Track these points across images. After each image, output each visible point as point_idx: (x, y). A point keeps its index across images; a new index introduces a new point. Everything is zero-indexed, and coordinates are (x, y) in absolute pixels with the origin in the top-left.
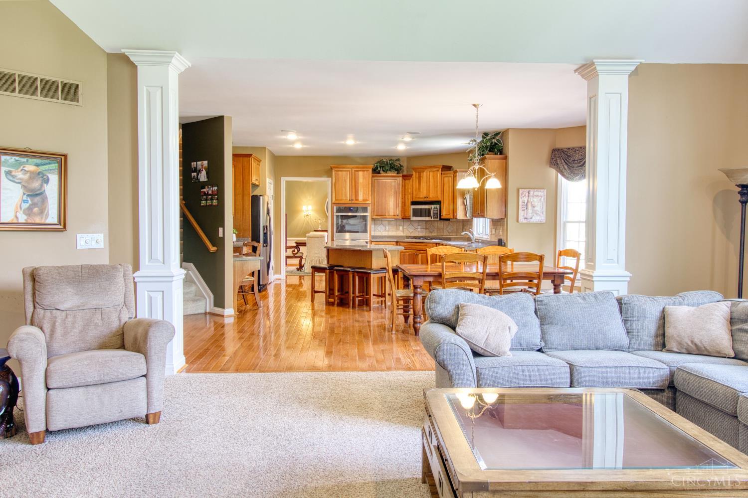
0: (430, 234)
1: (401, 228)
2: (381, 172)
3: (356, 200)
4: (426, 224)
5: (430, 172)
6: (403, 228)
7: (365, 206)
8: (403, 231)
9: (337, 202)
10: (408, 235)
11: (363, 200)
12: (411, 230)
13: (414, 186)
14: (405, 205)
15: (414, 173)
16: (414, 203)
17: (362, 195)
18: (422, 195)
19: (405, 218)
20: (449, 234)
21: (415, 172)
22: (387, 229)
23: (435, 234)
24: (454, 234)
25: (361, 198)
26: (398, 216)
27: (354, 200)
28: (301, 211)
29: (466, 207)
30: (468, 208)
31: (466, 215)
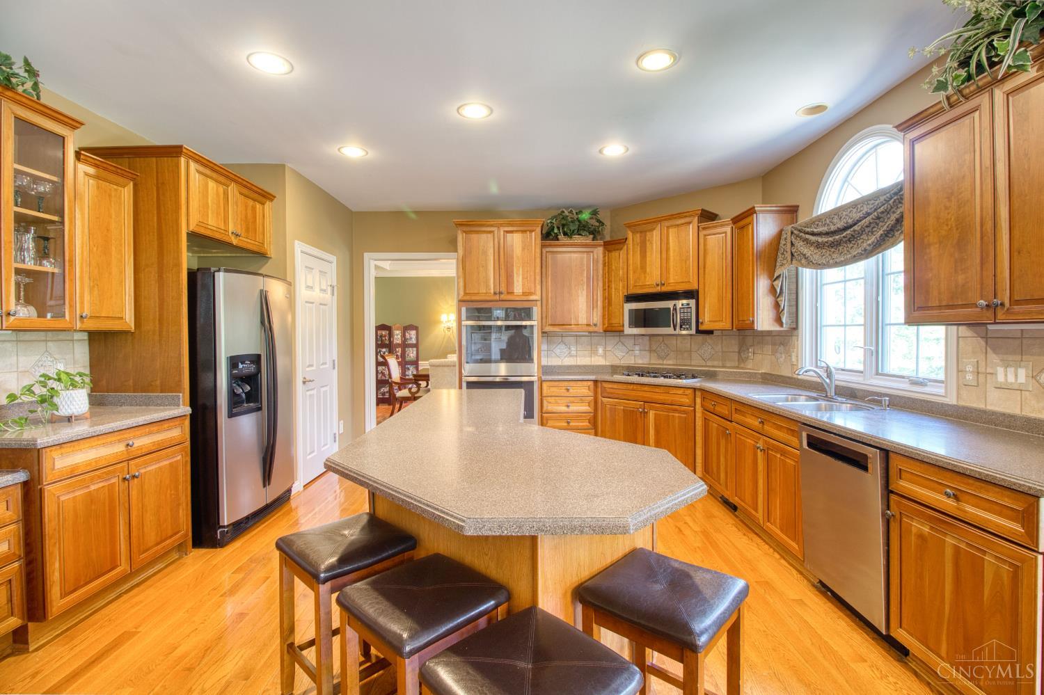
0: (661, 362)
1: (601, 351)
2: (559, 237)
3: (508, 293)
4: (650, 339)
5: (668, 227)
6: (605, 351)
7: (526, 305)
8: (605, 356)
9: (467, 298)
10: (616, 362)
11: (524, 294)
12: (620, 354)
13: (631, 262)
14: (610, 304)
15: (630, 235)
16: (631, 298)
17: (521, 283)
18: (651, 281)
19: (612, 330)
20: (703, 363)
21: (633, 233)
22: (574, 353)
23: (670, 362)
24: (716, 363)
25: (518, 288)
26: (595, 325)
27: (506, 293)
28: (439, 322)
29: (779, 299)
30: (784, 302)
31: (779, 320)
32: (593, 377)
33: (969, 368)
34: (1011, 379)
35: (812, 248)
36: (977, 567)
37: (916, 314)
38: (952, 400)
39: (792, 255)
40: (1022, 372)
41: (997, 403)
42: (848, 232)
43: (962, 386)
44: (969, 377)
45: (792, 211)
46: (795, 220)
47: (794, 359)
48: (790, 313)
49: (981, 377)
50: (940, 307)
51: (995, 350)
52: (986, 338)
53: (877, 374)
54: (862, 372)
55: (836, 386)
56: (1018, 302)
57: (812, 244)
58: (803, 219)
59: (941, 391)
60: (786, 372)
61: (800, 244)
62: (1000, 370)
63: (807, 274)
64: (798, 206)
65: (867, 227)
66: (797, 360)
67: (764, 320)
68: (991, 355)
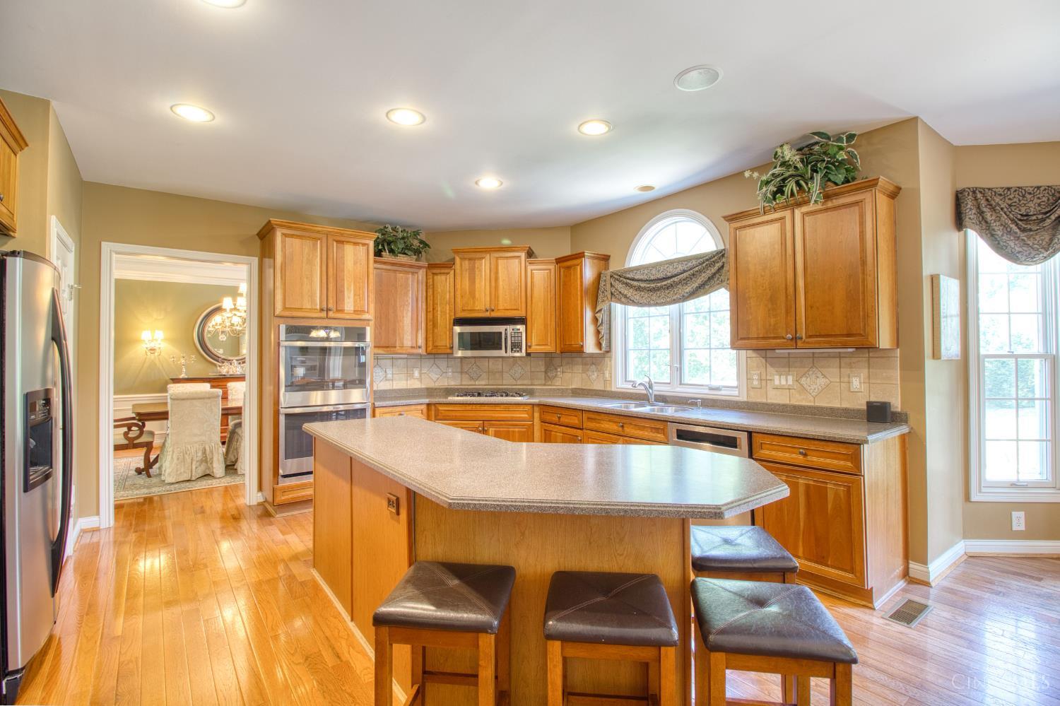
0: (472, 383)
1: (416, 374)
2: (383, 253)
3: (338, 311)
4: (461, 362)
5: (497, 258)
6: (421, 374)
7: (358, 324)
8: (420, 379)
9: (287, 313)
10: (431, 385)
11: (355, 311)
12: (435, 377)
13: (458, 286)
14: (435, 325)
15: (458, 260)
16: (460, 322)
17: (352, 299)
18: (480, 307)
19: (434, 353)
20: (514, 382)
21: (460, 258)
22: (390, 376)
23: (483, 383)
24: (525, 382)
25: (349, 305)
26: (420, 347)
27: (335, 309)
28: (138, 341)
29: (599, 328)
30: (603, 330)
31: (599, 345)
32: (427, 401)
33: (756, 377)
34: (783, 382)
35: (631, 290)
36: (822, 493)
37: (740, 342)
38: (744, 398)
39: (612, 294)
40: (790, 378)
41: (775, 398)
42: (669, 281)
43: (750, 388)
44: (756, 383)
45: (605, 259)
46: (607, 268)
47: (607, 375)
48: (606, 339)
49: (764, 383)
50: (757, 338)
51: (772, 365)
52: (765, 358)
53: (681, 384)
54: (670, 384)
55: (655, 396)
56: (810, 337)
57: (631, 286)
58: (614, 267)
59: (736, 393)
60: (598, 386)
61: (619, 286)
62: (777, 378)
63: (618, 308)
64: (609, 256)
65: (684, 280)
66: (611, 377)
67: (590, 347)
68: (770, 369)
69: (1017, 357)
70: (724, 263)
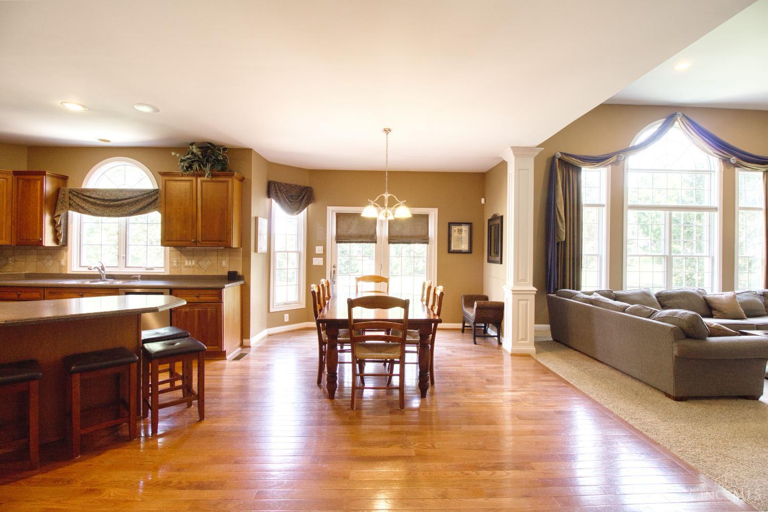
29: (57, 228)
30: (61, 231)
31: (56, 240)
33: (175, 261)
34: (190, 264)
35: (88, 204)
37: (166, 242)
38: (167, 273)
39: (70, 204)
40: (193, 262)
41: (185, 272)
42: (119, 202)
43: (172, 268)
44: (175, 264)
45: (65, 178)
46: (65, 185)
47: (63, 262)
48: (63, 237)
49: (179, 265)
50: (176, 241)
51: (184, 255)
52: (181, 251)
53: (126, 267)
54: (117, 267)
56: (203, 241)
57: (88, 202)
58: (71, 185)
59: (163, 270)
60: (55, 271)
61: (77, 200)
62: (186, 262)
63: (74, 216)
64: (68, 177)
65: (131, 203)
66: (66, 264)
67: (48, 240)
68: (183, 257)
69: (288, 252)
70: (157, 197)
